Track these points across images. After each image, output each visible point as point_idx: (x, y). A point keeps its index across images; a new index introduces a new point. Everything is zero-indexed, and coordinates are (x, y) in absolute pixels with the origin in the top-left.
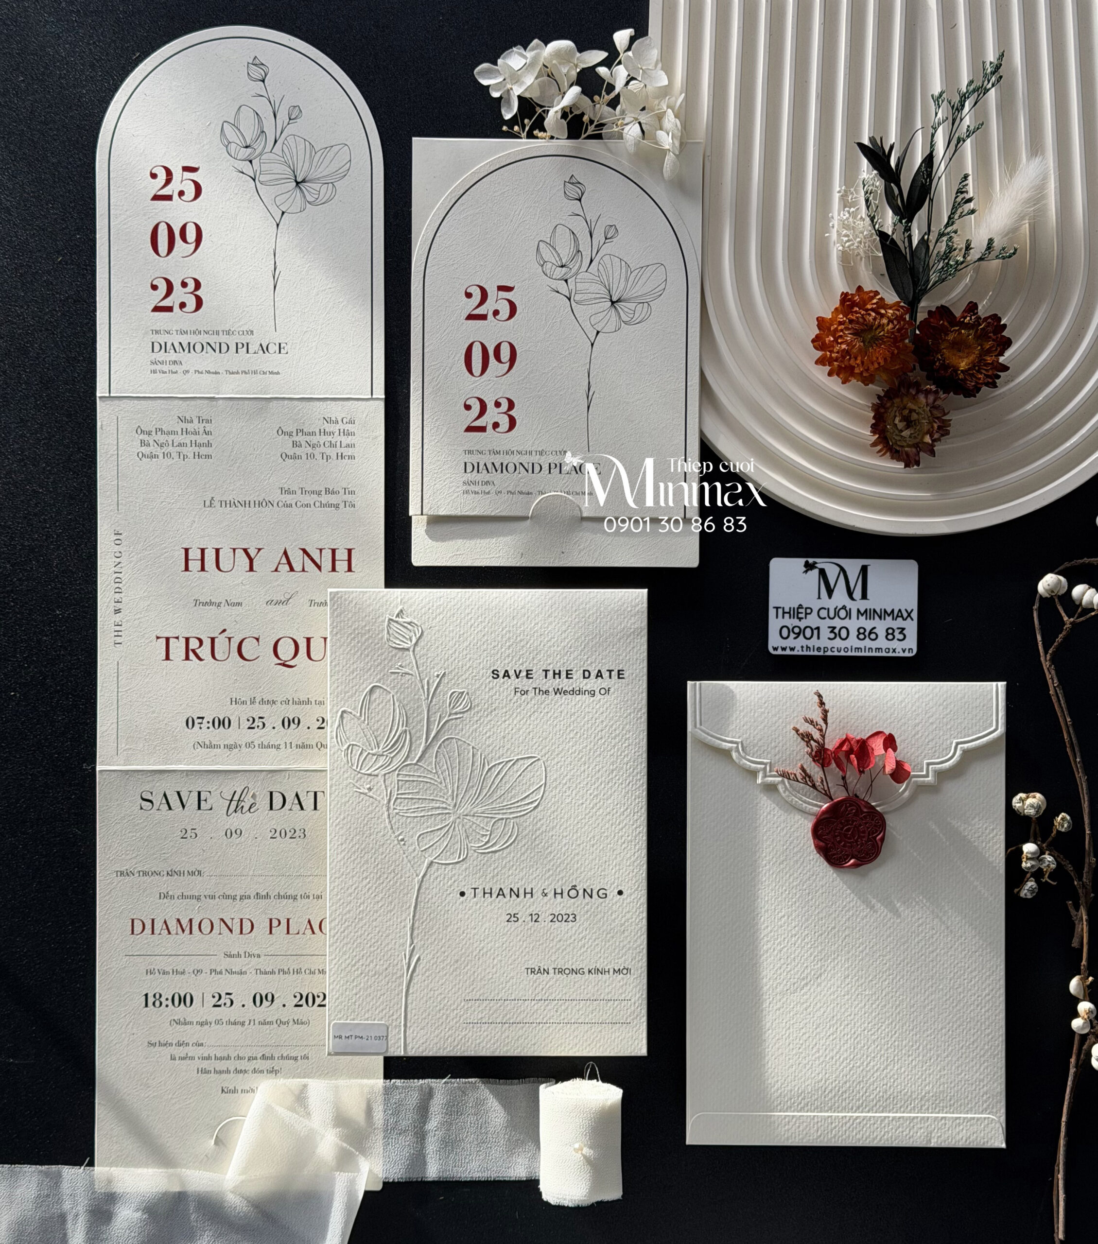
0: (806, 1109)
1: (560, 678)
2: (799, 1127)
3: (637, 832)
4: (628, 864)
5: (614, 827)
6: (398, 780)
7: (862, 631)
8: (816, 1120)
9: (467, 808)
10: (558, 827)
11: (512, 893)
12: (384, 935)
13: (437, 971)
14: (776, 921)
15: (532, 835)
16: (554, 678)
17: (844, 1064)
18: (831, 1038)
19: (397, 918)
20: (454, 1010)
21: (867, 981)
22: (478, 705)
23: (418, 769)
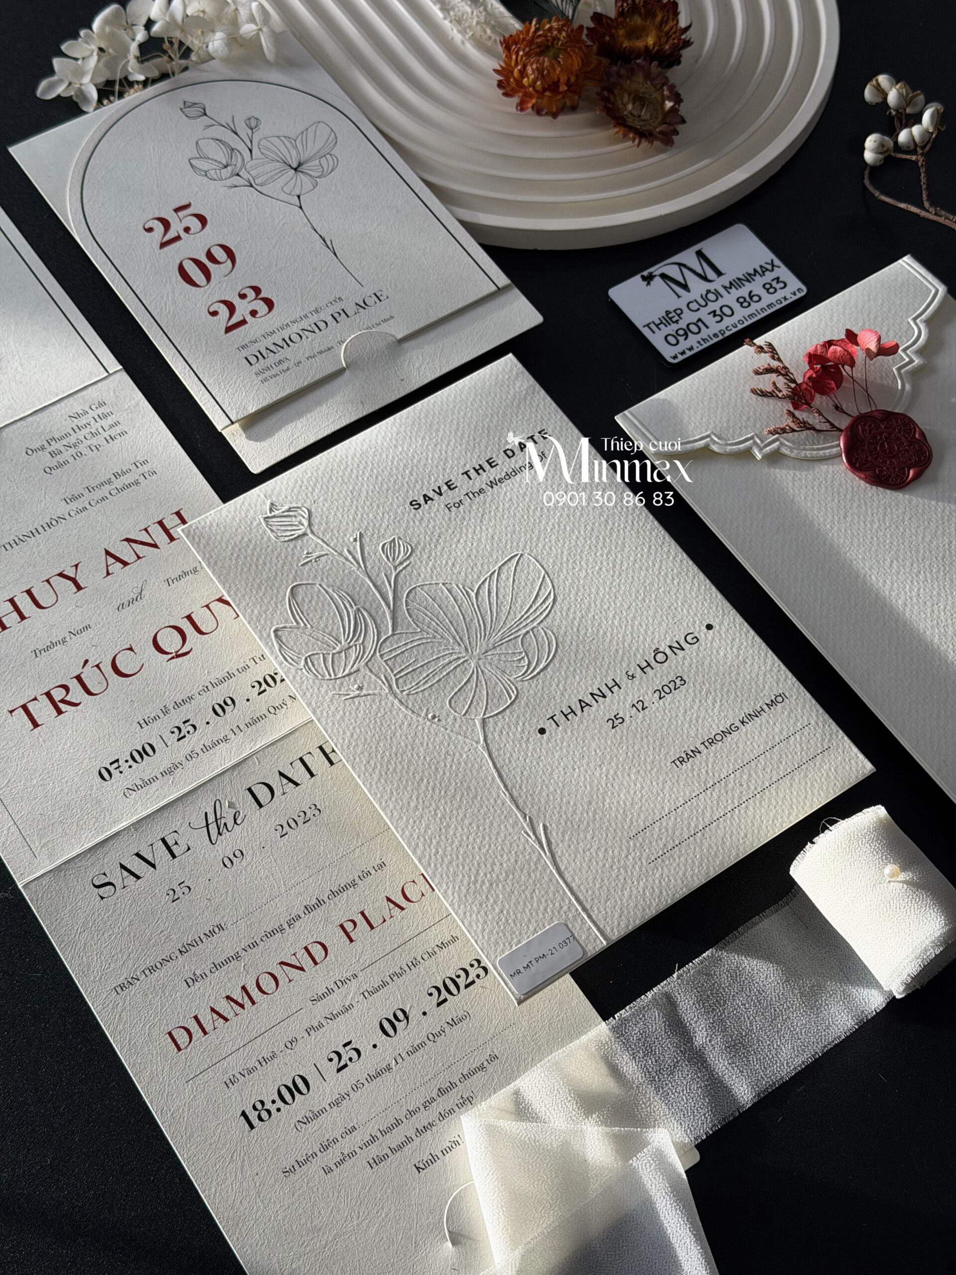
1: (484, 471)
3: (679, 561)
4: (694, 596)
5: (650, 570)
6: (385, 661)
7: (741, 300)
9: (481, 645)
10: (593, 605)
11: (596, 697)
12: (487, 827)
13: (576, 827)
14: (888, 570)
15: (572, 629)
16: (479, 474)
19: (488, 800)
20: (626, 857)
22: (419, 543)
23: (399, 639)
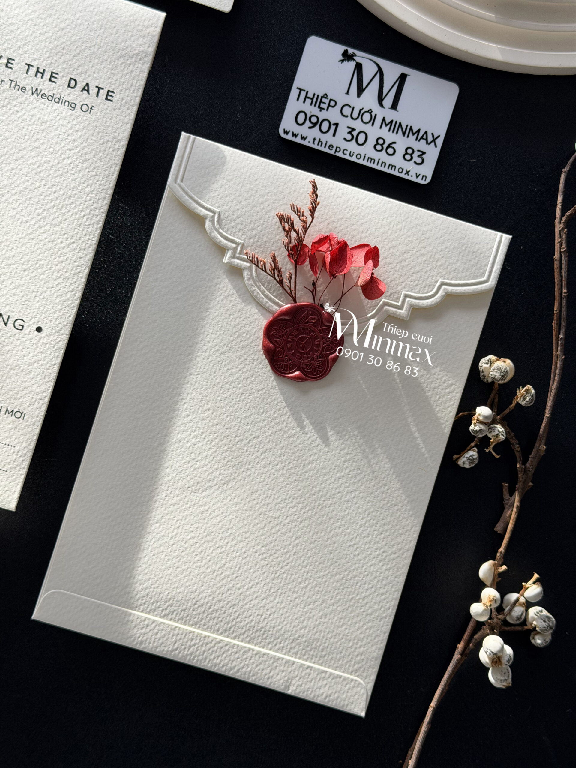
0: (170, 617)
1: (42, 78)
2: (157, 633)
3: (78, 271)
4: (57, 302)
5: (54, 257)
7: (381, 141)
8: (176, 632)
14: (200, 412)
16: (36, 76)
17: (224, 581)
18: (219, 550)
21: (275, 502)
